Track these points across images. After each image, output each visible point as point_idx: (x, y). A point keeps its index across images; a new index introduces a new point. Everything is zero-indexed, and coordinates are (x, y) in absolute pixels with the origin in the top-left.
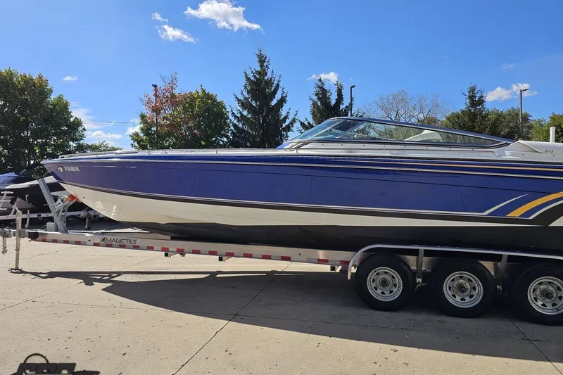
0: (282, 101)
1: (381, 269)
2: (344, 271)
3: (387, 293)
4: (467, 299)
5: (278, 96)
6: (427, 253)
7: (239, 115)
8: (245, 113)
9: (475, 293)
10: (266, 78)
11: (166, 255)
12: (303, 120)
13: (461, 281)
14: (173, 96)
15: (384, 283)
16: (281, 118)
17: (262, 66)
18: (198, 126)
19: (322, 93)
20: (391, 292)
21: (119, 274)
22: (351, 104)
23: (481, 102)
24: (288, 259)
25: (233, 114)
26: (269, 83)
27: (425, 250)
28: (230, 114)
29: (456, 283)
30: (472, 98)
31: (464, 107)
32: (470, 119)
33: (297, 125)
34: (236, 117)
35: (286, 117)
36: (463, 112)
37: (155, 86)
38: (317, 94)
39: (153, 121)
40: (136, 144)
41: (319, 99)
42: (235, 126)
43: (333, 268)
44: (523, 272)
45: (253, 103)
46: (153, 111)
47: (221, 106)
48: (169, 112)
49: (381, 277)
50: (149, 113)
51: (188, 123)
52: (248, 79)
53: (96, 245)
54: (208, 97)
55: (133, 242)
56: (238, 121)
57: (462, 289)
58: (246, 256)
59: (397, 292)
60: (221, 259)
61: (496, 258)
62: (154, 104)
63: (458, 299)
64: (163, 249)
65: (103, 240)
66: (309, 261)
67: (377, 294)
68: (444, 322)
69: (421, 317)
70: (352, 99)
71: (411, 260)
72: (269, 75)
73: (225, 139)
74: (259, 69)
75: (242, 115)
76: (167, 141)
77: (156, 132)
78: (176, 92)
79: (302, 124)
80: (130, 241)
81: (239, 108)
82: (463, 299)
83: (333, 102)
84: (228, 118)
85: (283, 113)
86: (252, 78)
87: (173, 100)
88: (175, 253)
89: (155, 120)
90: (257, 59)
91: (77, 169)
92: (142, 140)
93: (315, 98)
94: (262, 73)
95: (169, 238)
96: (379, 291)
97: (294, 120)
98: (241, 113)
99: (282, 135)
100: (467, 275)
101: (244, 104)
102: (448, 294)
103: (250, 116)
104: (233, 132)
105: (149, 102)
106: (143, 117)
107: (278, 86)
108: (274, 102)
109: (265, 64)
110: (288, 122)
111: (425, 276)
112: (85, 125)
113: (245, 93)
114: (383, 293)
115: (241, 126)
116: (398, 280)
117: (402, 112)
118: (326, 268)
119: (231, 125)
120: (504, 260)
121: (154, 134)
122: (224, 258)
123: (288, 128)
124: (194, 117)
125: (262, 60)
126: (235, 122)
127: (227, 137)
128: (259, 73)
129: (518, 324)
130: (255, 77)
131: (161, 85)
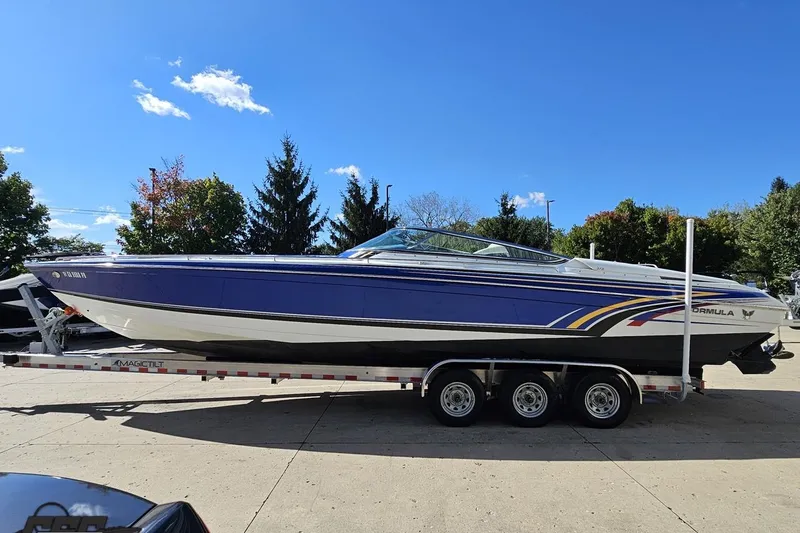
0: (311, 196)
1: (454, 385)
2: (417, 388)
3: (460, 409)
4: (534, 409)
5: (307, 191)
6: (497, 366)
7: (260, 210)
8: (267, 208)
9: (540, 403)
10: (293, 170)
11: (204, 379)
12: (334, 219)
13: (528, 392)
14: (177, 183)
15: (457, 398)
16: (310, 215)
17: (288, 155)
18: (207, 221)
19: (355, 190)
20: (464, 407)
21: (136, 404)
22: (387, 204)
23: (512, 210)
24: (353, 378)
25: (251, 207)
26: (296, 176)
27: (496, 364)
28: (248, 209)
29: (523, 394)
30: (504, 205)
31: (497, 215)
32: (503, 227)
33: (327, 224)
34: (255, 212)
35: (315, 215)
36: (496, 219)
37: (154, 170)
38: (350, 192)
39: (148, 213)
40: (123, 240)
41: (351, 196)
42: (254, 222)
43: (403, 386)
44: (580, 380)
45: (277, 196)
46: (149, 199)
47: (237, 198)
48: (171, 202)
49: (454, 392)
50: (144, 203)
51: (194, 217)
52: (272, 169)
53: (105, 369)
54: (221, 187)
55: (158, 364)
56: (258, 217)
57: (528, 399)
58: (304, 377)
59: (470, 406)
60: (274, 382)
61: (558, 368)
62: (151, 192)
63: (525, 409)
64: (199, 373)
65: (117, 362)
66: (378, 379)
67: (449, 409)
68: (516, 432)
69: (494, 430)
70: (388, 199)
71: (480, 373)
72: (297, 167)
73: (241, 238)
74: (285, 158)
75: (264, 210)
76: (165, 238)
77: (152, 226)
78: (182, 178)
79: (333, 223)
80: (154, 364)
81: (261, 202)
82: (530, 410)
83: (368, 202)
84: (245, 213)
85: (312, 209)
86: (277, 169)
87: (177, 188)
88: (214, 375)
89: (151, 212)
90: (283, 148)
91: (83, 275)
92: (132, 235)
93: (348, 195)
94: (289, 163)
95: (204, 358)
96: (452, 407)
97: (325, 219)
98: (262, 207)
99: (311, 236)
100: (534, 385)
101: (266, 199)
102: (517, 405)
103: (272, 211)
104: (251, 231)
105: (145, 188)
106: (135, 207)
107: (306, 179)
108: (301, 198)
109: (292, 154)
110: (317, 220)
111: (494, 389)
112: (51, 213)
113: (268, 185)
114: (455, 409)
115: (261, 222)
116: (471, 394)
117: (434, 213)
118: (396, 386)
119: (249, 221)
120: (565, 369)
121: (149, 229)
122: (278, 380)
123: (317, 228)
124: (203, 209)
125: (288, 150)
126: (255, 218)
127: (244, 235)
128: (285, 163)
129: (578, 429)
130: (280, 167)
131: (161, 170)
